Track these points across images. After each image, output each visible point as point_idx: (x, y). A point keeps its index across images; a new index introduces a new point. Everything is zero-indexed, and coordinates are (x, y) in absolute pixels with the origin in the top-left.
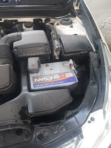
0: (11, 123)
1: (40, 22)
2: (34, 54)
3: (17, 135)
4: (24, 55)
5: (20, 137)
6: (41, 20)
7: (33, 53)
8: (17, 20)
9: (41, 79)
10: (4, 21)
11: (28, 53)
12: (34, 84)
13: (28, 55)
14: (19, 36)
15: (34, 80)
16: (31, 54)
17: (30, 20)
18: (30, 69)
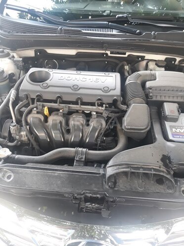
0: (154, 167)
1: (173, 62)
2: (171, 99)
3: (158, 183)
4: (159, 99)
5: (161, 187)
6: (175, 60)
7: (169, 98)
8: (144, 56)
9: (180, 130)
10: (129, 55)
11: (163, 97)
12: (172, 134)
13: (163, 99)
14: (153, 75)
15: (171, 130)
16: (167, 99)
17: (161, 57)
18: (168, 115)
